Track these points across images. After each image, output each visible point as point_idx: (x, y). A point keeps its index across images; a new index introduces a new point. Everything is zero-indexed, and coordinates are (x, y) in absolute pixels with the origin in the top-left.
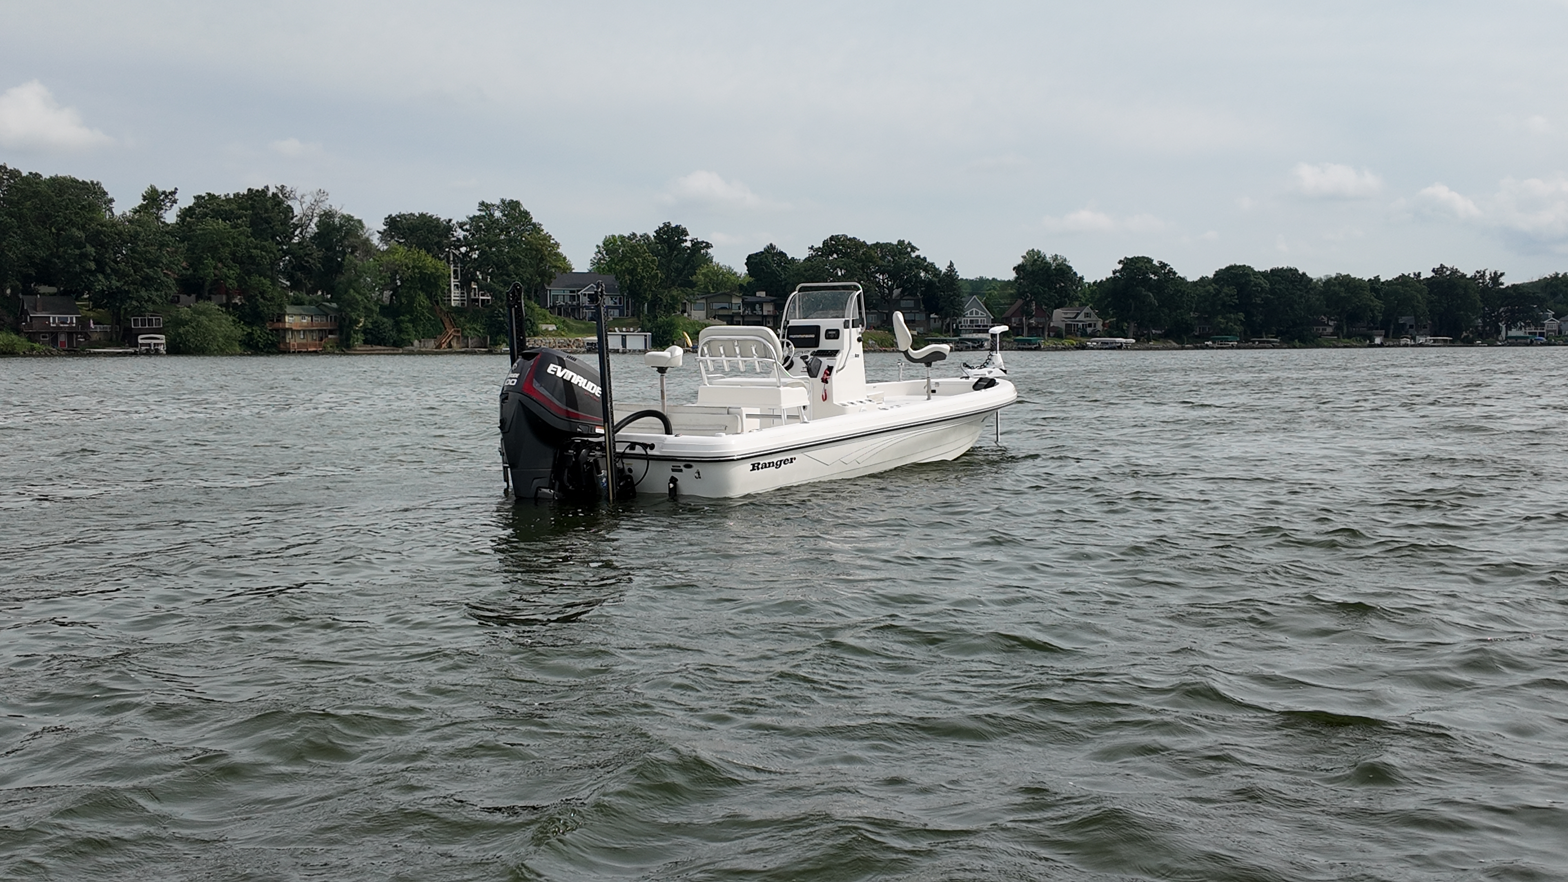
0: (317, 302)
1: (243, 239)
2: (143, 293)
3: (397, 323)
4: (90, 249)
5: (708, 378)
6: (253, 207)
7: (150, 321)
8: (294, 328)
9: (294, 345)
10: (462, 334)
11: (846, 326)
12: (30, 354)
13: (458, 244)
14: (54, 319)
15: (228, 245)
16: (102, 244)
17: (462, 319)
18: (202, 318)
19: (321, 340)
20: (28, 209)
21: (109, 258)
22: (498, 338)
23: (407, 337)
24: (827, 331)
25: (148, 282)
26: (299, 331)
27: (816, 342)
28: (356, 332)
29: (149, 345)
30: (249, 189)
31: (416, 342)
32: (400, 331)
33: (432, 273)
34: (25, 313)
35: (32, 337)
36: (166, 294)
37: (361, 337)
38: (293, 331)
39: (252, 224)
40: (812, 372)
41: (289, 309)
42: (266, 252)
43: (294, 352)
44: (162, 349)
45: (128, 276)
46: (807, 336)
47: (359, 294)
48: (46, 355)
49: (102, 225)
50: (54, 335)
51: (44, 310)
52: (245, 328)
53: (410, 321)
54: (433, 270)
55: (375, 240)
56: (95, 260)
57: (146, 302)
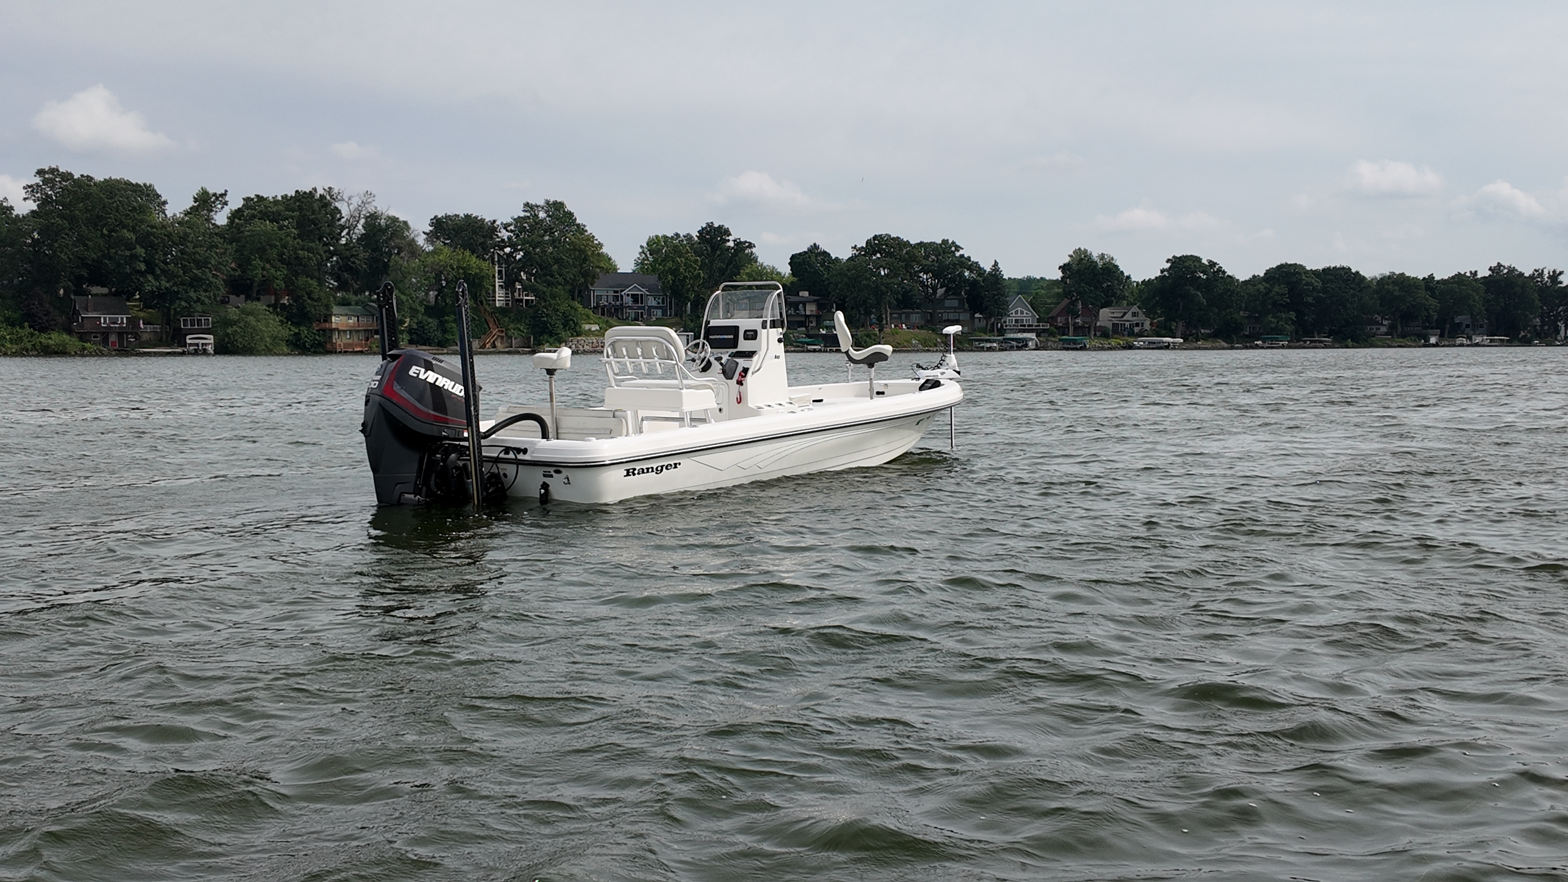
0: (363, 303)
1: (289, 240)
2: (192, 294)
3: (442, 324)
4: (140, 251)
5: (615, 380)
6: (300, 209)
7: (199, 321)
8: (341, 328)
9: (340, 345)
10: (506, 334)
11: (764, 326)
12: (82, 353)
13: (502, 245)
14: (105, 319)
15: (276, 246)
16: (152, 246)
17: (506, 319)
18: (251, 318)
19: (367, 339)
20: (80, 211)
21: (159, 259)
22: (541, 337)
23: (451, 337)
24: (746, 331)
25: (196, 283)
26: (345, 331)
27: (734, 343)
28: (402, 332)
29: (197, 345)
30: (297, 191)
32: (445, 331)
33: (476, 274)
34: (76, 313)
35: (83, 337)
36: (214, 295)
37: (406, 337)
38: (339, 331)
39: (299, 226)
40: (727, 373)
41: (336, 309)
42: (313, 253)
43: (340, 352)
44: (210, 349)
45: (178, 276)
46: (726, 337)
47: (403, 293)
48: (97, 355)
49: (152, 227)
50: (105, 334)
51: (95, 310)
52: (293, 328)
53: (454, 321)
54: (478, 271)
55: (421, 240)
56: (145, 261)
57: (195, 302)
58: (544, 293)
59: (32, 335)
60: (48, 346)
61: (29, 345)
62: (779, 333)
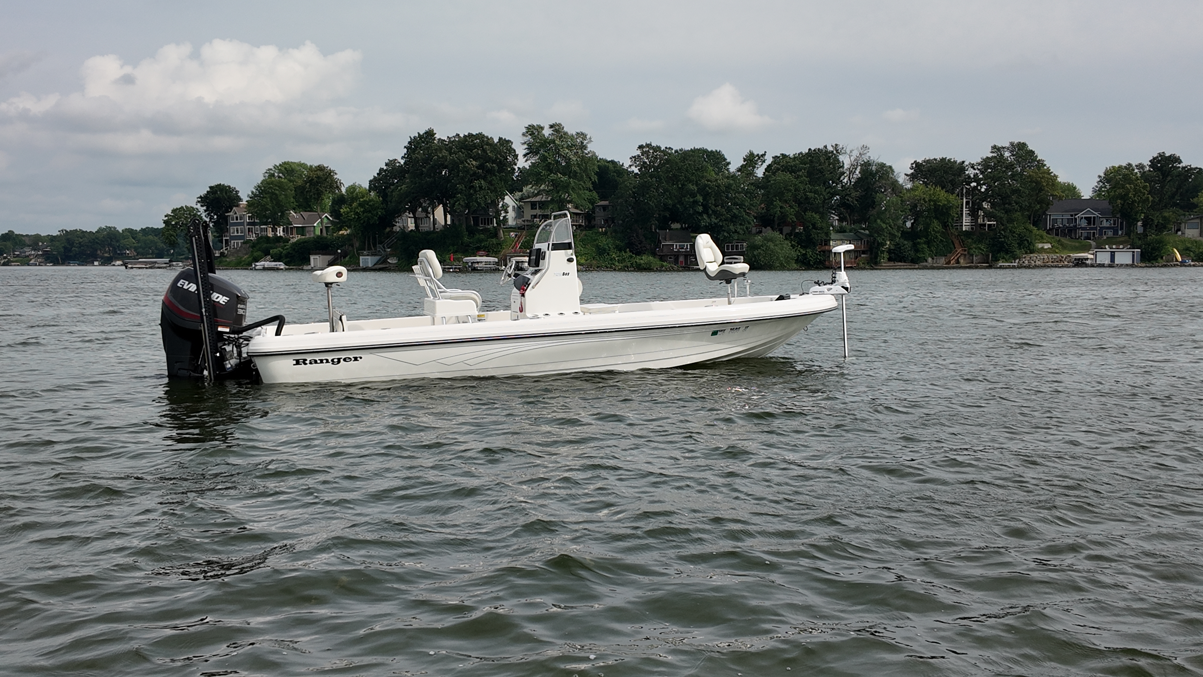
0: (855, 230)
1: (802, 187)
2: (732, 227)
3: (915, 245)
4: (699, 198)
6: (811, 161)
7: (737, 246)
10: (968, 253)
12: (660, 270)
13: (969, 180)
14: (676, 245)
15: (790, 191)
16: (708, 194)
17: (970, 240)
18: (770, 243)
19: (857, 258)
20: (663, 172)
21: (711, 203)
22: (999, 255)
23: (923, 255)
25: (734, 219)
28: (883, 252)
30: (810, 149)
31: (930, 259)
32: (917, 251)
33: (944, 205)
34: (660, 242)
35: (662, 258)
36: (747, 228)
37: (886, 255)
39: (810, 174)
41: (833, 236)
42: (817, 194)
45: (722, 215)
47: (884, 223)
48: (671, 271)
49: (708, 181)
50: (676, 256)
51: (670, 240)
52: (801, 250)
53: (925, 243)
54: (946, 203)
55: (902, 180)
56: (702, 205)
57: (733, 233)
58: (1001, 218)
59: (631, 257)
60: (640, 265)
61: (629, 265)
62: (566, 254)
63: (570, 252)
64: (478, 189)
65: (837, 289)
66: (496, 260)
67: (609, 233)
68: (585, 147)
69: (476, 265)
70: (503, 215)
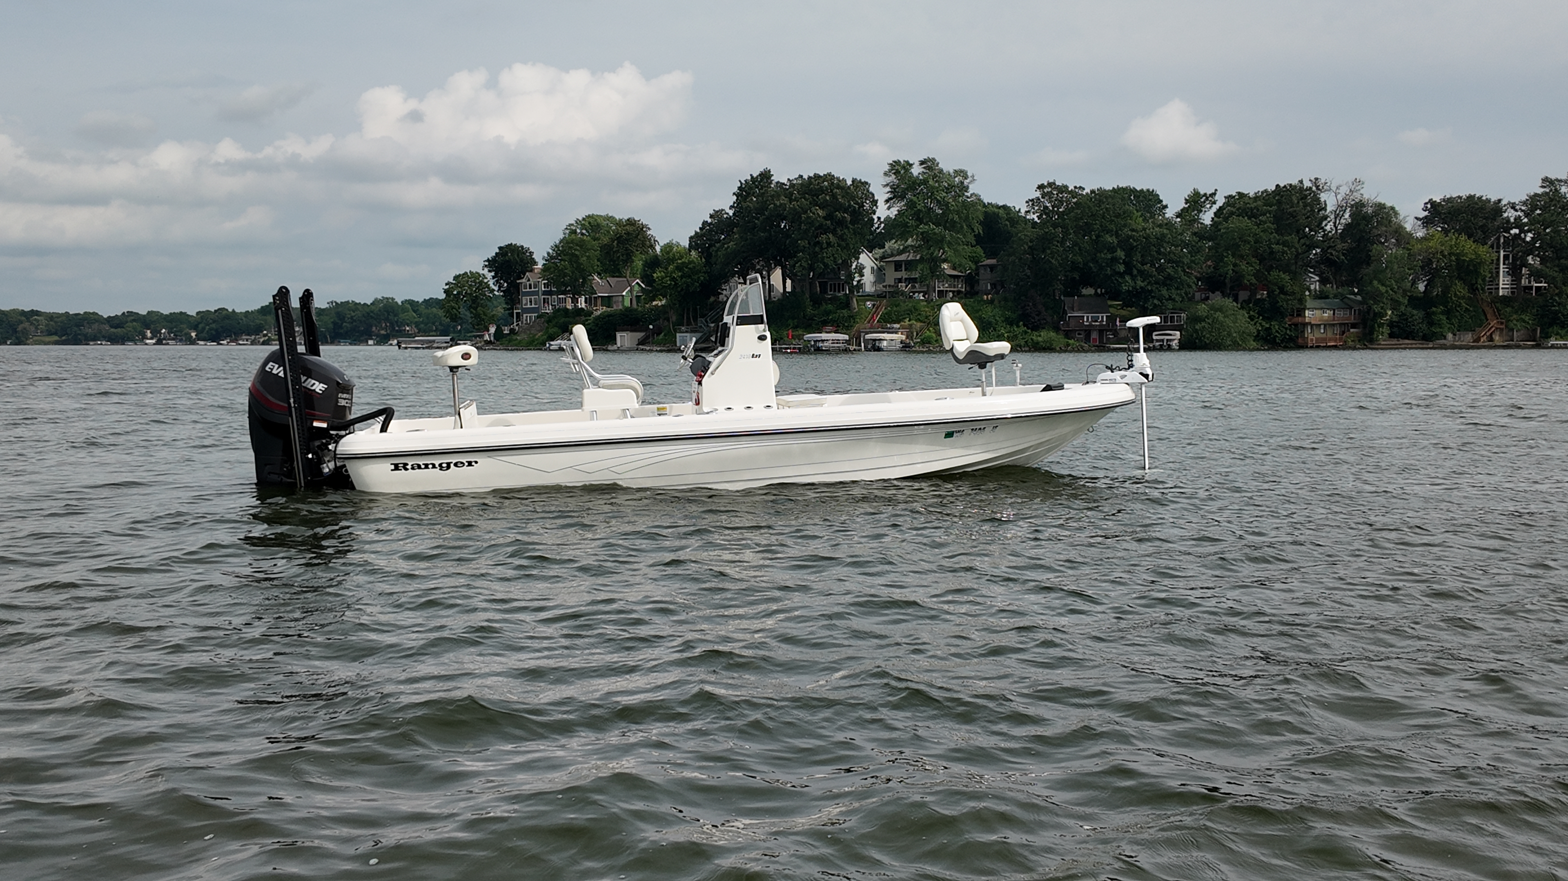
0: (1342, 295)
1: (1264, 236)
2: (1164, 292)
3: (1428, 315)
4: (1120, 254)
6: (1279, 202)
7: (1172, 318)
8: (1313, 322)
9: (1312, 340)
10: (1506, 326)
12: (1065, 349)
13: (1507, 225)
14: (1088, 317)
15: (1248, 242)
16: (1132, 248)
17: (1508, 309)
18: (1218, 313)
19: (1343, 333)
20: (1070, 220)
21: (1137, 261)
22: (1551, 329)
23: (1438, 330)
25: (1168, 281)
26: (1320, 325)
28: (1381, 325)
29: (1163, 340)
30: (1277, 186)
31: (1450, 336)
32: (1431, 324)
33: (1471, 260)
34: (1065, 313)
35: (1068, 335)
36: (1186, 294)
37: (1386, 330)
38: (1312, 326)
39: (1277, 219)
41: (1309, 303)
42: (1288, 247)
43: (1312, 347)
44: (1175, 344)
45: (1151, 276)
47: (1383, 285)
48: (1078, 351)
49: (1133, 230)
50: (1088, 331)
51: (1080, 310)
52: (1264, 323)
53: (1442, 313)
54: (1473, 257)
55: (1408, 226)
56: (1124, 262)
57: (1167, 300)
58: (1554, 278)
59: (1026, 332)
60: (1038, 343)
61: (1023, 343)
62: (757, 330)
63: (761, 327)
64: (825, 245)
65: (1133, 376)
66: (846, 337)
67: (996, 302)
68: (966, 189)
69: (821, 344)
70: (857, 279)
